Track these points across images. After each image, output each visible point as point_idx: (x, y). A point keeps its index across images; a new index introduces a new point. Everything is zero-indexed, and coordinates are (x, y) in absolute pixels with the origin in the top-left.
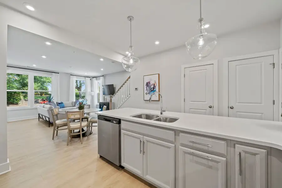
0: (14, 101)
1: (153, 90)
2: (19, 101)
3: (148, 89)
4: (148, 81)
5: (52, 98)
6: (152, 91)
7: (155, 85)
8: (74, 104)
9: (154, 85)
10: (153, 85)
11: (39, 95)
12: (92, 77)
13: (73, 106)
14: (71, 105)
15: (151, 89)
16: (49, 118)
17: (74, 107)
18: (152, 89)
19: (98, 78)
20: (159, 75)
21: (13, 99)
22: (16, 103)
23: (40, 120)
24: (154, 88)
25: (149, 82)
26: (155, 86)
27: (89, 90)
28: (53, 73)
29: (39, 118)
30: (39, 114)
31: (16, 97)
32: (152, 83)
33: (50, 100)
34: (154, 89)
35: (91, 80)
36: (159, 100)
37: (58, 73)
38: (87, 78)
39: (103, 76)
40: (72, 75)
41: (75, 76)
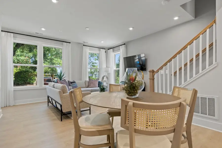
0: (30, 81)
2: (34, 81)
5: (63, 76)
8: (87, 84)
11: (50, 76)
12: (107, 48)
13: (87, 86)
14: (84, 86)
16: (61, 106)
17: (87, 88)
19: (115, 49)
21: (30, 79)
22: (32, 83)
23: (50, 104)
28: (64, 43)
29: (48, 102)
30: (48, 97)
31: (32, 78)
33: (61, 78)
35: (105, 52)
37: (70, 43)
38: (101, 49)
39: (125, 44)
40: (84, 45)
41: (88, 47)
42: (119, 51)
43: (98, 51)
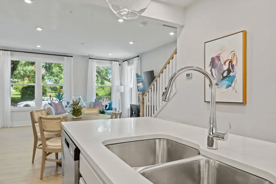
1: (226, 77)
3: (214, 74)
4: (214, 55)
6: (224, 78)
7: (234, 63)
9: (231, 62)
10: (227, 63)
12: (121, 60)
15: (223, 74)
18: (225, 74)
19: (131, 61)
20: (245, 33)
24: (229, 71)
25: (218, 57)
26: (233, 66)
27: (117, 82)
32: (225, 57)
34: (231, 74)
35: (120, 65)
36: (244, 103)
37: (72, 57)
38: (113, 62)
39: (138, 56)
40: (89, 58)
41: (95, 60)
42: (133, 65)
43: (109, 64)
